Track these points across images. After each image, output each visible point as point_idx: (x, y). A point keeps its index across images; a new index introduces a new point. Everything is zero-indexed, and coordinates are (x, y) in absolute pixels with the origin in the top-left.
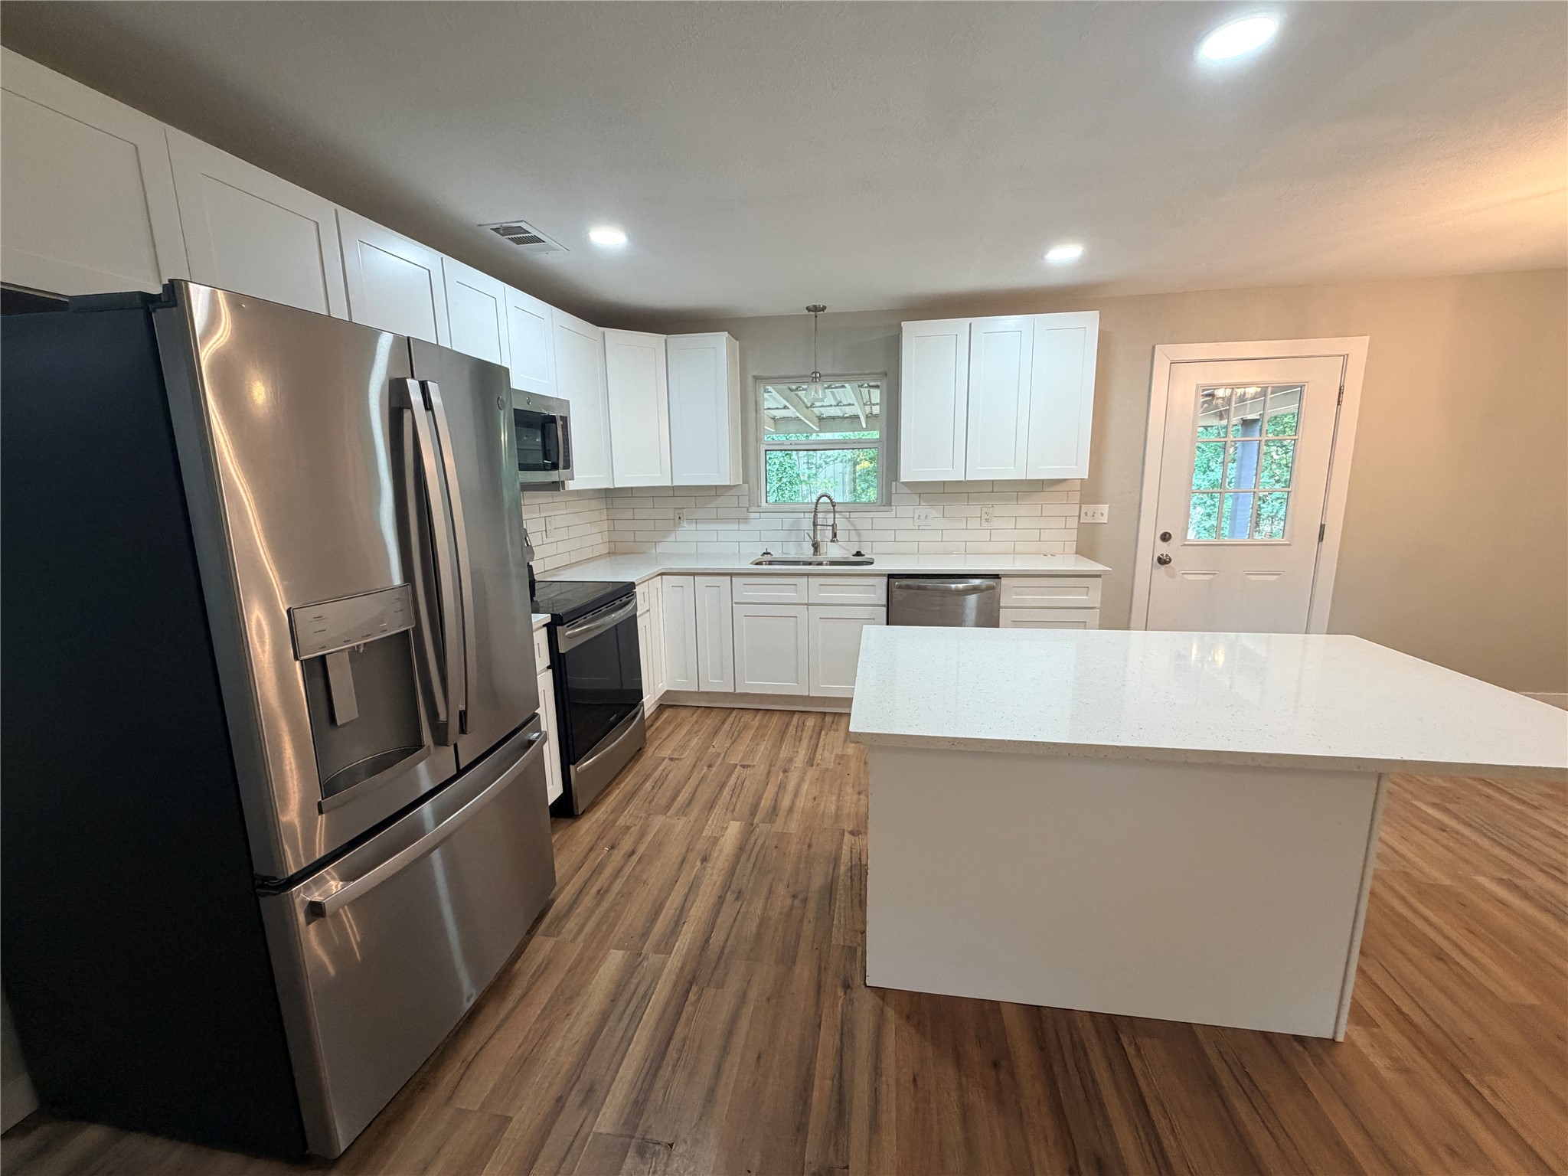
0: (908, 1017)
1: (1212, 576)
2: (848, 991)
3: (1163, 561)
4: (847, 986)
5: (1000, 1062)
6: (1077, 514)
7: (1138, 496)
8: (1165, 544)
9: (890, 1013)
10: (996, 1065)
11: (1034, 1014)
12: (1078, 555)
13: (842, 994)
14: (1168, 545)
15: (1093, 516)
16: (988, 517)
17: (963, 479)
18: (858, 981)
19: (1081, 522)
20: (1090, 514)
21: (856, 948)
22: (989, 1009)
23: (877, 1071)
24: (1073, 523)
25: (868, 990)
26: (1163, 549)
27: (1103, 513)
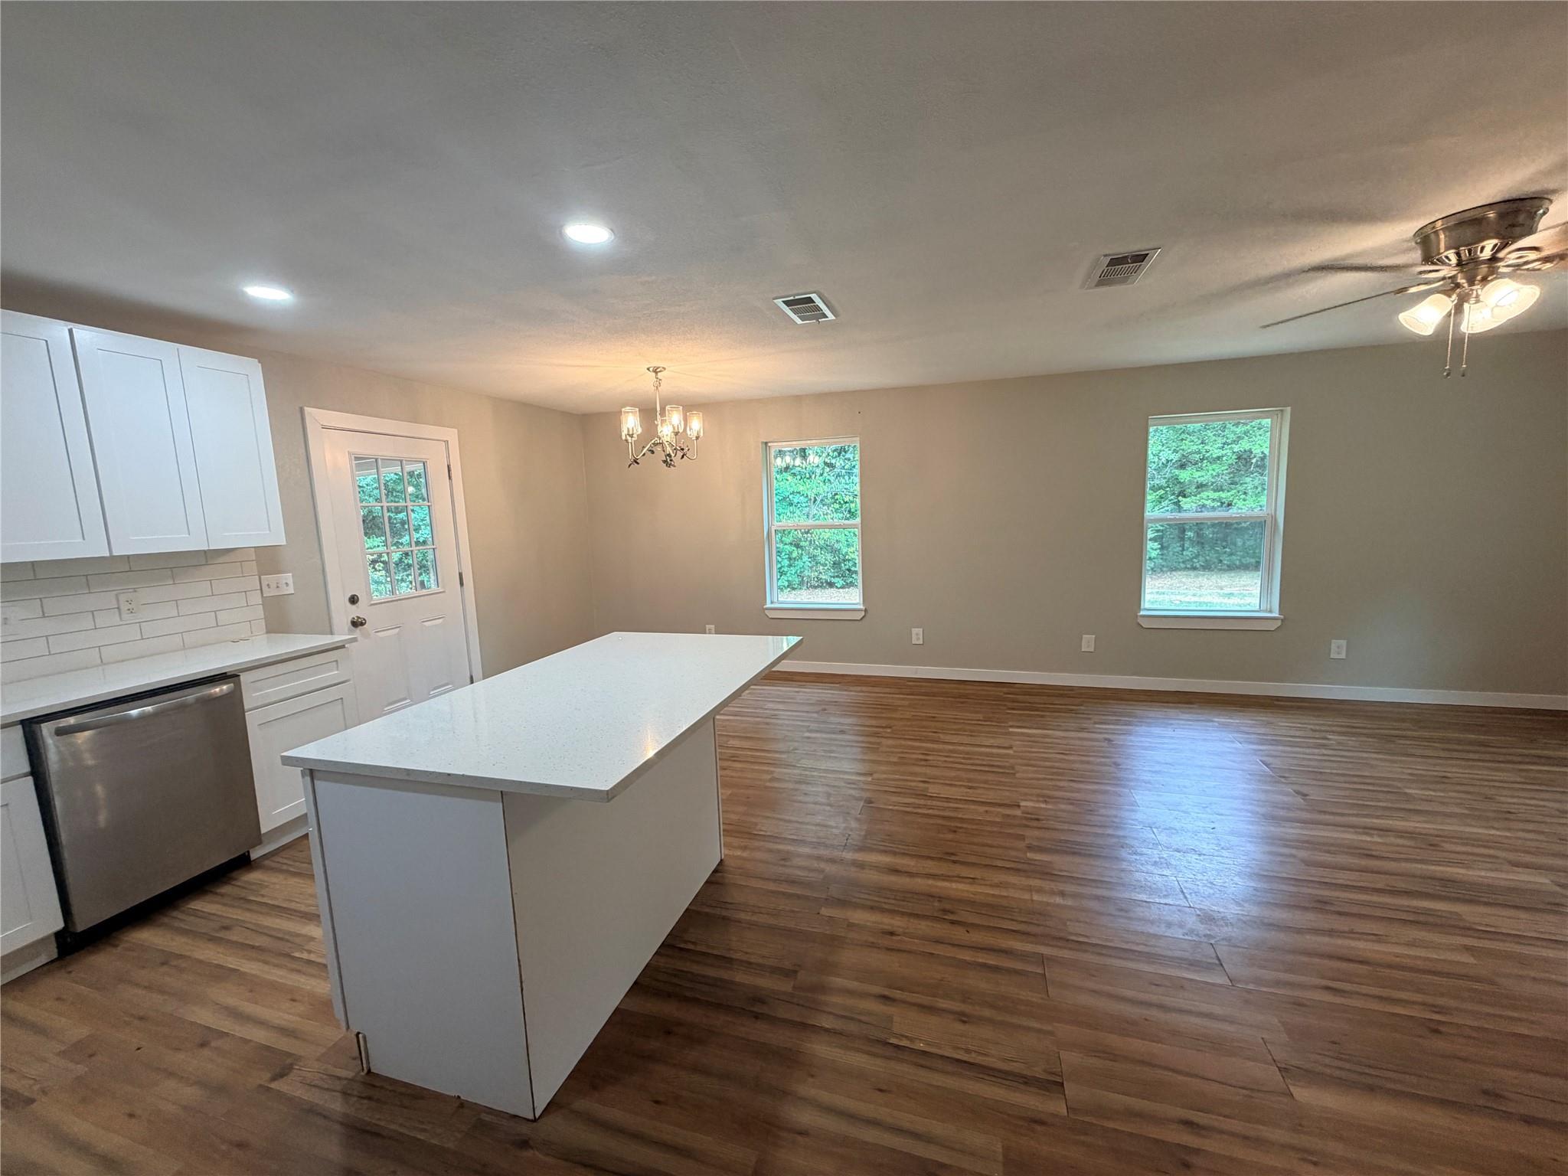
0: (594, 1087)
1: (398, 630)
2: (531, 1142)
3: (357, 623)
4: (524, 1144)
5: (667, 1029)
6: (259, 588)
7: (319, 562)
8: (354, 607)
9: (582, 1104)
10: (669, 1033)
11: (638, 987)
12: (269, 635)
13: (532, 1152)
14: (357, 607)
15: (278, 587)
16: (130, 607)
17: (107, 554)
18: (525, 1129)
19: (265, 595)
20: (273, 586)
21: (480, 1119)
22: (619, 1018)
23: (637, 1137)
24: (256, 598)
25: (544, 1120)
26: (355, 612)
27: (287, 583)
